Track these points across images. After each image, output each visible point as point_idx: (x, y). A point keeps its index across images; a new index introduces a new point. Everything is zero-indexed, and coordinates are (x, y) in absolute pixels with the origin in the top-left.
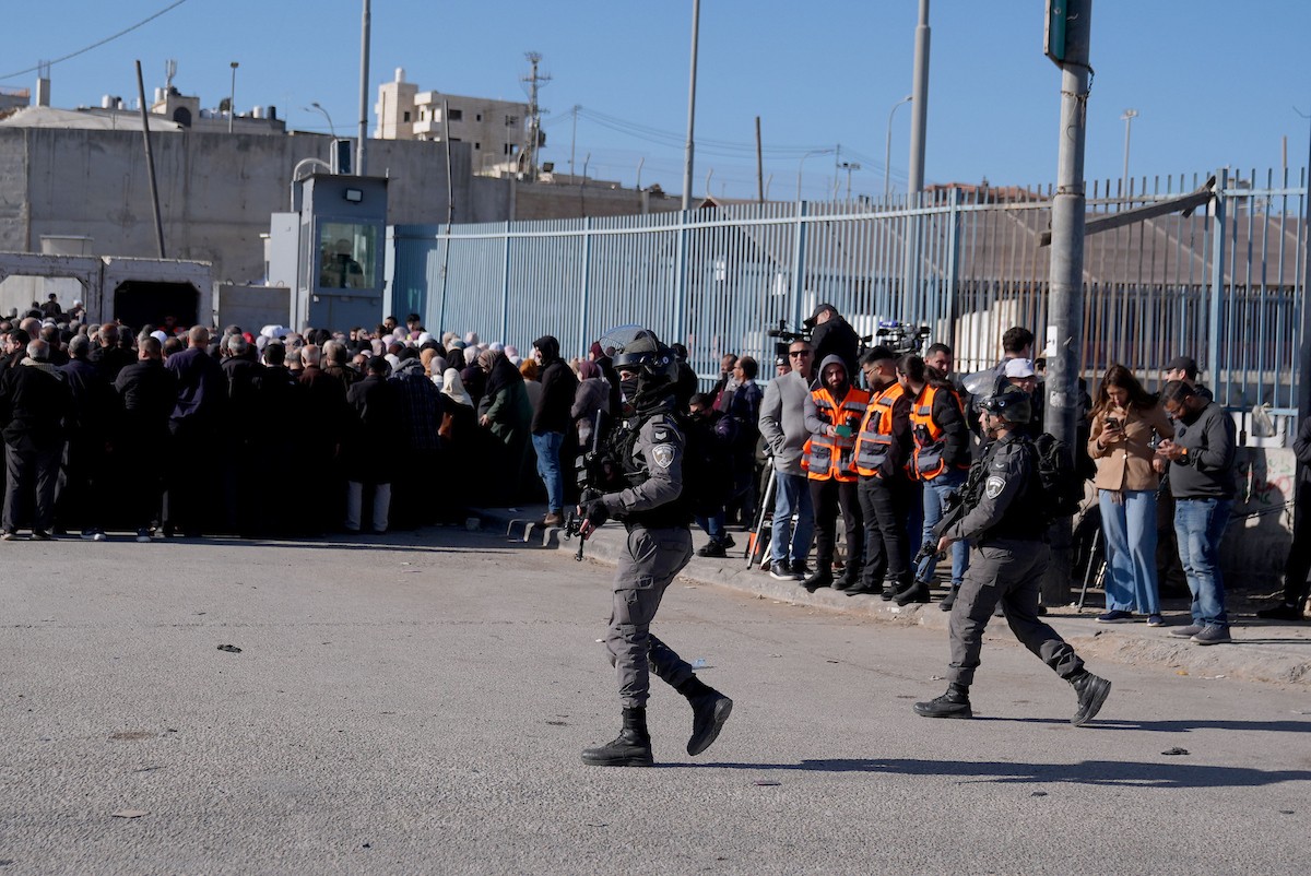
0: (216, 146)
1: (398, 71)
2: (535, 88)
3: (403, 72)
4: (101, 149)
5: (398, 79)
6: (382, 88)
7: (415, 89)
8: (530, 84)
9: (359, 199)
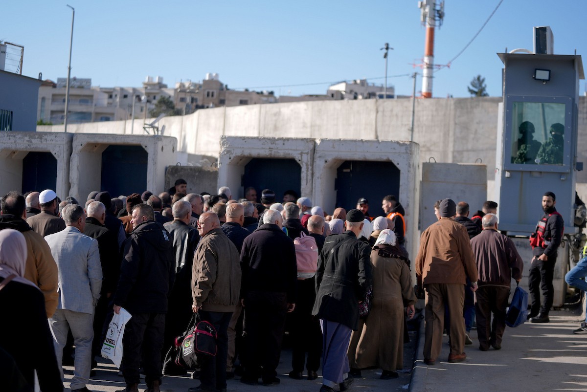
9: (547, 78)
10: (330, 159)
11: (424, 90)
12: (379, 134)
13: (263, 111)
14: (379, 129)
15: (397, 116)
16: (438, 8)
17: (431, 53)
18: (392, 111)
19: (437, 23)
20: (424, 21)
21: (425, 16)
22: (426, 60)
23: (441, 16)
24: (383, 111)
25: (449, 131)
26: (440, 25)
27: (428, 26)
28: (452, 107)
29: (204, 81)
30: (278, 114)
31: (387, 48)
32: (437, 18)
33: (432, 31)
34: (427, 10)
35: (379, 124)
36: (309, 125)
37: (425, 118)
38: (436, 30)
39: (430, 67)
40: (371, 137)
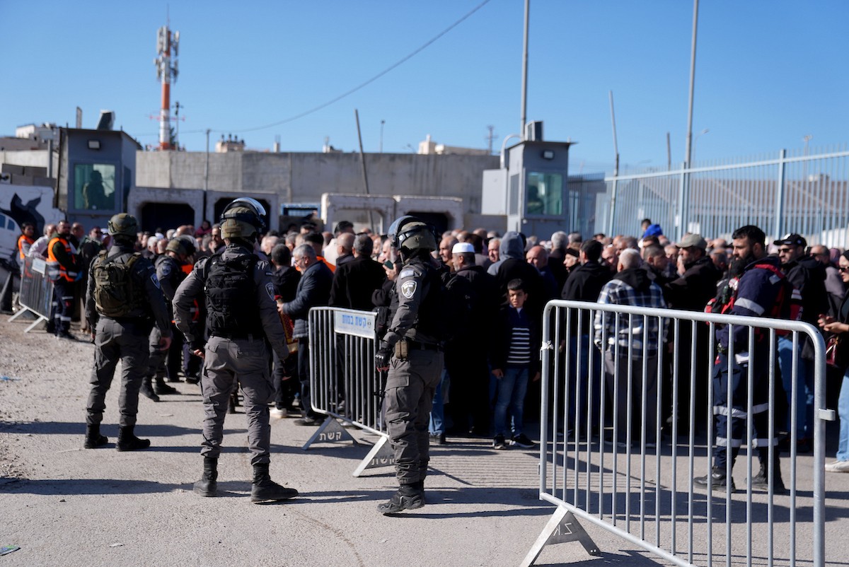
3: (430, 138)
7: (436, 144)
10: (406, 211)
12: (174, 181)
14: (173, 177)
15: (189, 166)
16: (173, 66)
17: (167, 107)
18: (185, 161)
19: (172, 80)
20: (160, 77)
21: (160, 73)
22: (163, 113)
23: (175, 72)
24: (177, 162)
25: (237, 180)
26: (175, 81)
27: (163, 82)
28: (240, 159)
31: (178, 106)
32: (172, 75)
33: (167, 87)
34: (163, 66)
35: (173, 173)
37: (215, 168)
38: (172, 86)
39: (167, 119)
40: (166, 185)
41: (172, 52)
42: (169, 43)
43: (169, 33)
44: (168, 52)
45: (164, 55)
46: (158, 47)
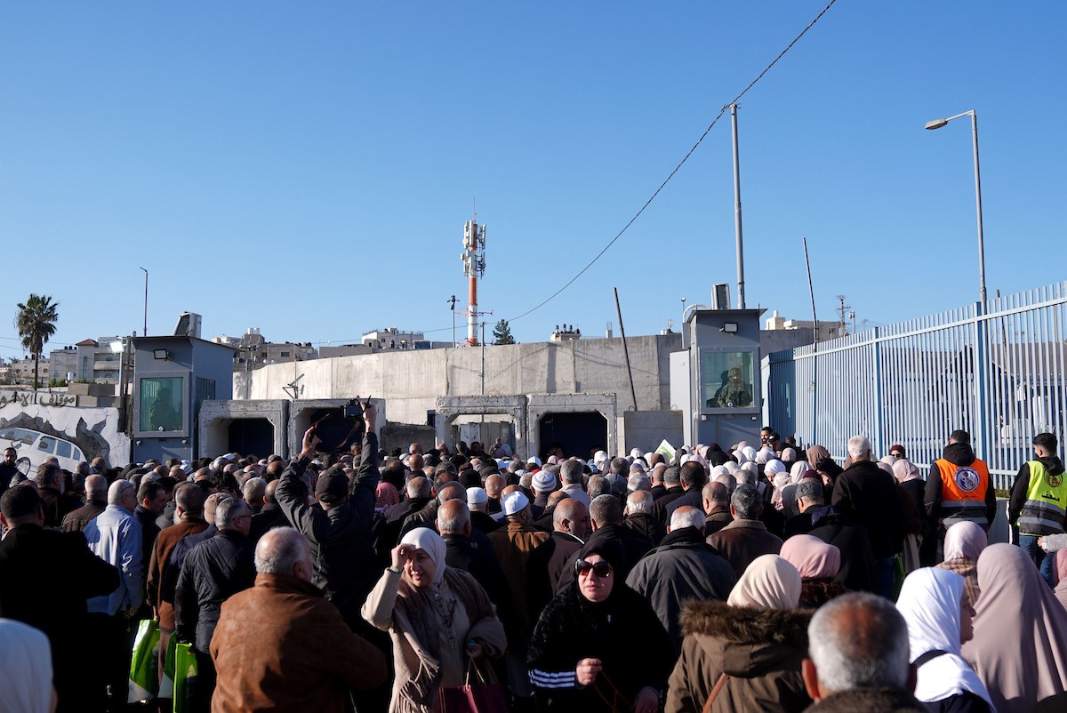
0: (673, 342)
1: (775, 312)
2: (843, 313)
3: (777, 312)
4: (612, 349)
5: (775, 315)
6: (768, 321)
7: (784, 320)
8: (841, 311)
9: (735, 330)
10: (541, 413)
11: (470, 336)
13: (335, 364)
14: (449, 377)
15: (466, 363)
16: (479, 259)
17: (474, 303)
18: (461, 358)
19: (479, 273)
20: (467, 271)
21: (467, 268)
22: (471, 308)
23: (482, 267)
24: (453, 359)
26: (482, 274)
27: (471, 277)
29: (246, 335)
30: (350, 366)
31: (454, 301)
32: (479, 269)
33: (474, 281)
34: (470, 261)
36: (381, 375)
37: (493, 364)
38: (478, 279)
39: (474, 315)
41: (479, 245)
42: (475, 236)
43: (475, 226)
44: (474, 246)
45: (471, 249)
46: (465, 242)
